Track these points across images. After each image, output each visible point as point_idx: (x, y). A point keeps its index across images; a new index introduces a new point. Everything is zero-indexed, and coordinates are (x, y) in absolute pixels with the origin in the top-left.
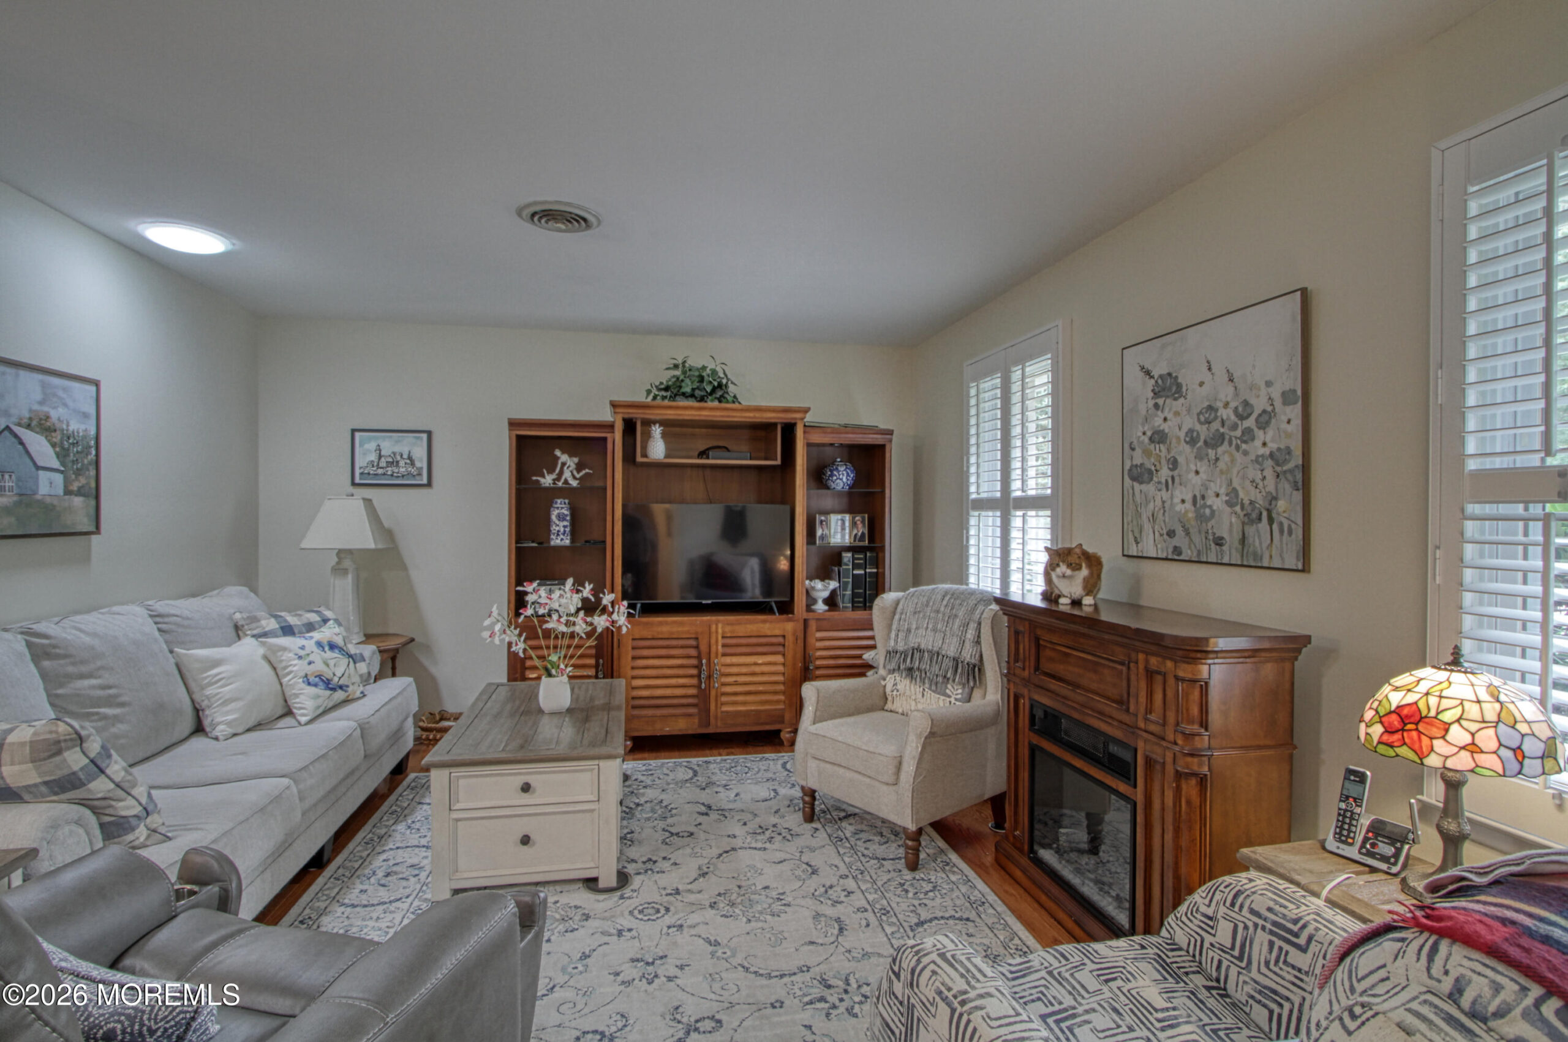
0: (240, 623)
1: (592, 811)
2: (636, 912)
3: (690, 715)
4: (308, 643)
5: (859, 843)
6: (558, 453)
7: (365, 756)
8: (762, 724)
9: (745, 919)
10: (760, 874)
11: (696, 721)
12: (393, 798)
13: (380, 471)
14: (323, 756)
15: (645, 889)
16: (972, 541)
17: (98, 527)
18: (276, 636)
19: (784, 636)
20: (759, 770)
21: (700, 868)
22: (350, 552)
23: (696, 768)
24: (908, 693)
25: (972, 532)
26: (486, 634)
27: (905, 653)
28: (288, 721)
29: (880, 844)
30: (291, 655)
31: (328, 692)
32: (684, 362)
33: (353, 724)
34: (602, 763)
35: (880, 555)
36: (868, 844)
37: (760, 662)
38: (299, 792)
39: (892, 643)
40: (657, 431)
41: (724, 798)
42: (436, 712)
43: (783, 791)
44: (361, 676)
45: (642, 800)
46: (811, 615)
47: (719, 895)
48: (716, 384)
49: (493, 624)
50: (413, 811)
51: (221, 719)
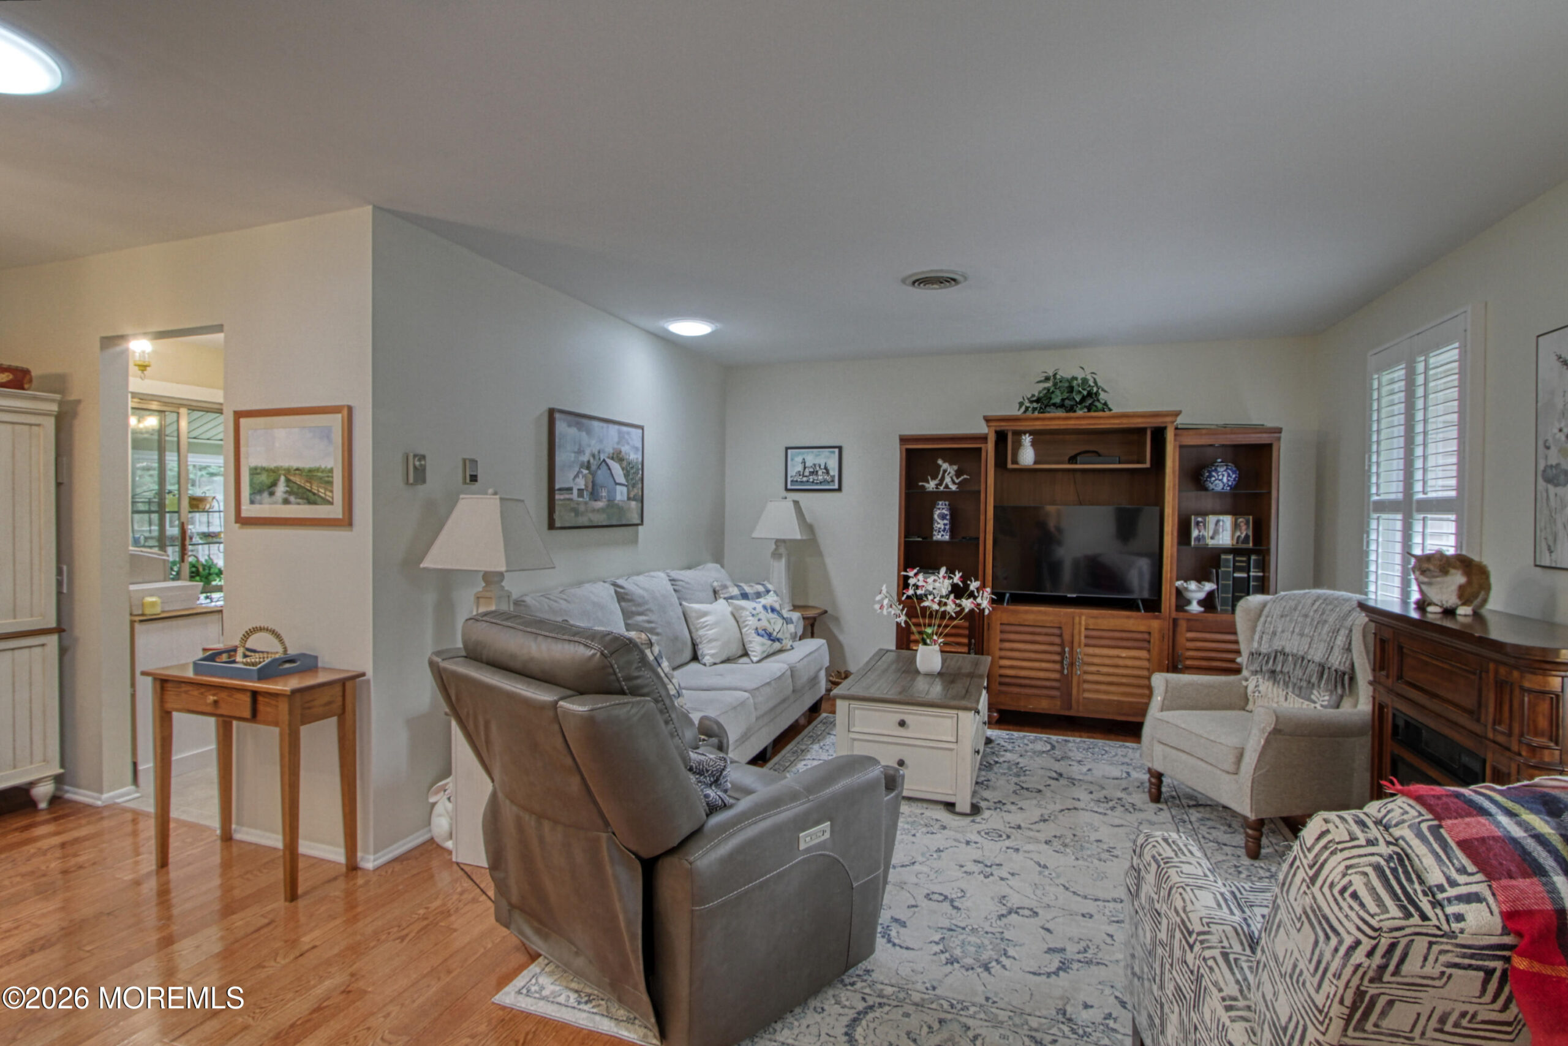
0: (717, 589)
1: (951, 750)
2: (983, 833)
3: (1052, 697)
4: (758, 605)
5: (1202, 827)
6: (940, 462)
7: (794, 691)
8: (1124, 714)
9: (1073, 857)
10: (1096, 830)
11: (1059, 703)
12: (810, 727)
13: (805, 479)
14: (768, 683)
15: (991, 819)
16: (1373, 547)
17: (642, 521)
18: (738, 599)
19: (1149, 633)
20: (1116, 755)
21: (1042, 815)
22: (784, 541)
23: (1056, 744)
24: (1270, 695)
25: (1373, 536)
26: (877, 607)
27: (1268, 656)
28: (745, 659)
29: (1225, 832)
30: (748, 613)
31: (770, 642)
32: (1055, 375)
33: (786, 666)
34: (961, 714)
35: (1267, 558)
36: (1212, 831)
37: (1124, 655)
38: (755, 704)
39: (1255, 645)
40: (1027, 440)
41: (1076, 770)
42: (842, 671)
43: (1135, 775)
44: (791, 634)
45: (1001, 760)
46: (1181, 615)
47: (1055, 837)
48: (1085, 393)
49: (883, 599)
50: (824, 738)
51: (708, 651)
